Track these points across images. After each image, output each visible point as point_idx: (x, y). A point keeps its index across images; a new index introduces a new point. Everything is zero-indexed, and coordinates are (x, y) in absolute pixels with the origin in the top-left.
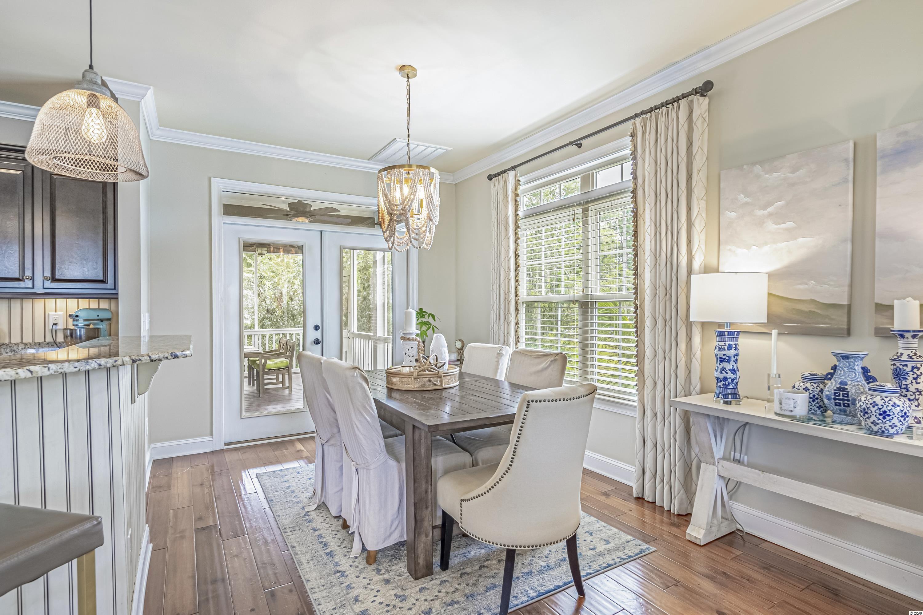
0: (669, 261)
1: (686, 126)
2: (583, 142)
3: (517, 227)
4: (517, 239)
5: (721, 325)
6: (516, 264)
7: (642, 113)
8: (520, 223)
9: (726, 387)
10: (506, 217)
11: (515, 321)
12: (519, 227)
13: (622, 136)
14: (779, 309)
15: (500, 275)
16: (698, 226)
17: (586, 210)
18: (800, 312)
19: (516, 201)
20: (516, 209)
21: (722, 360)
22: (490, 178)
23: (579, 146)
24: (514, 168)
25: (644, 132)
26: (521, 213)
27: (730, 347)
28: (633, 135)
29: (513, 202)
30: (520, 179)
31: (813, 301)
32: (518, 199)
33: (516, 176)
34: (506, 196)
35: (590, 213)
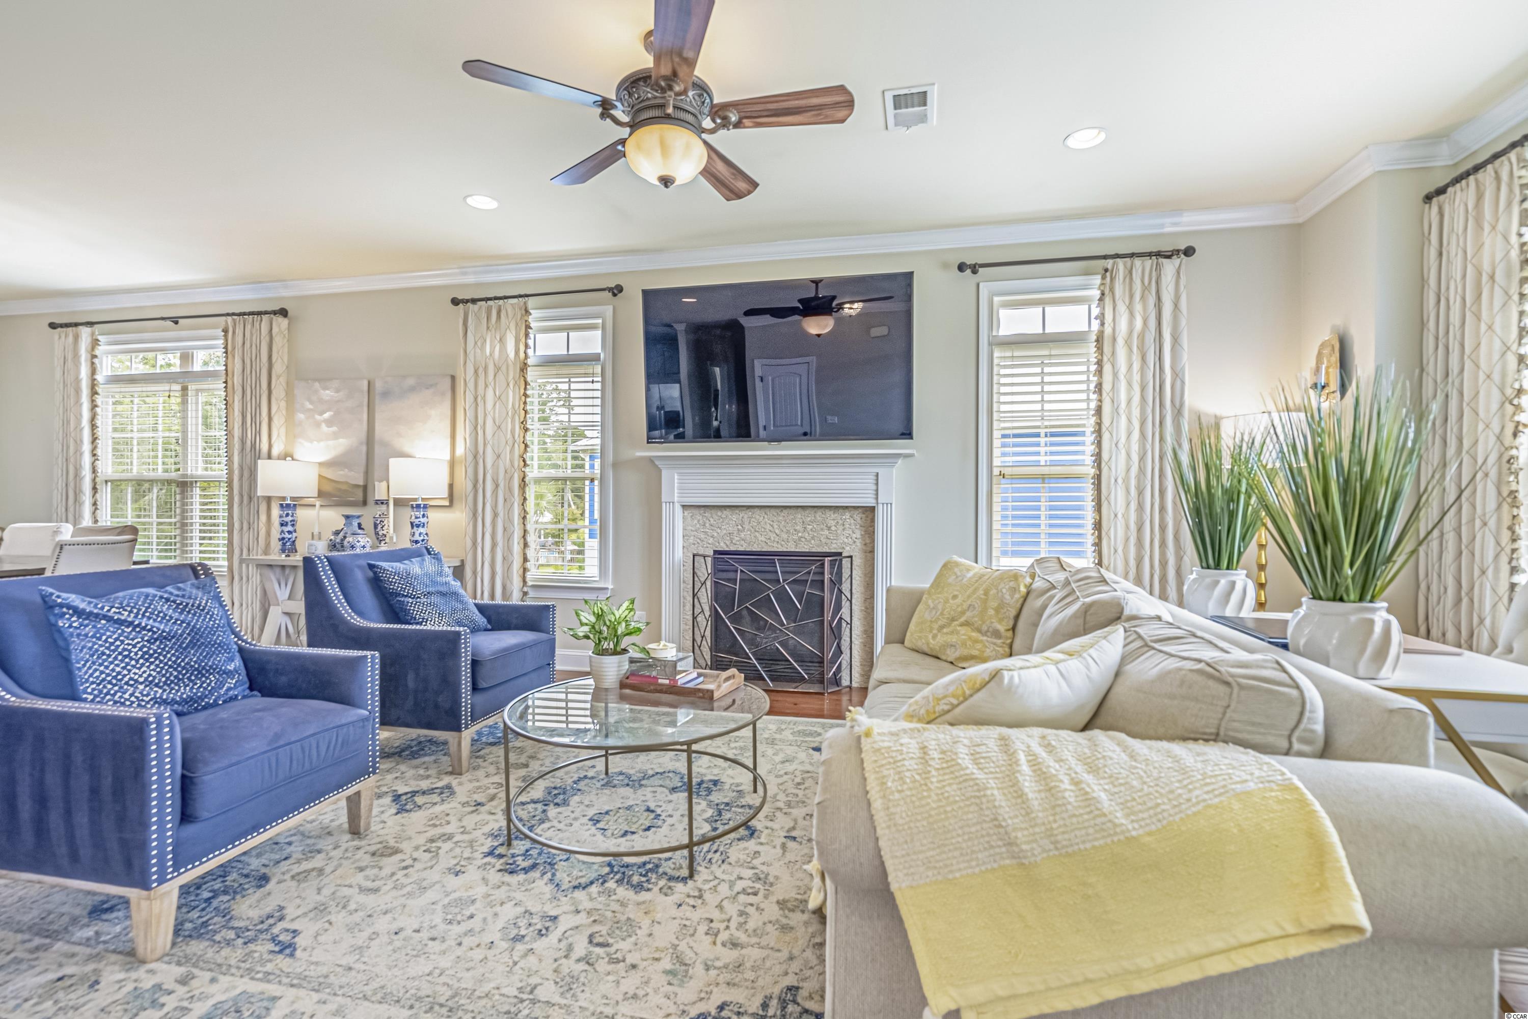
0: (253, 446)
1: (268, 338)
2: (180, 321)
3: (94, 393)
4: (94, 406)
5: (284, 498)
6: (93, 434)
7: (234, 314)
8: (99, 389)
9: (284, 544)
10: (78, 381)
11: (92, 501)
12: (97, 393)
13: (215, 327)
14: (328, 488)
15: (68, 447)
16: (278, 421)
17: (185, 389)
18: (340, 490)
19: (93, 363)
20: (93, 371)
21: (282, 525)
22: (53, 326)
23: (176, 323)
24: (90, 324)
25: (234, 332)
26: (100, 378)
27: (287, 515)
28: (225, 331)
29: (89, 364)
30: (100, 338)
31: (346, 483)
32: (96, 361)
33: (93, 334)
34: (76, 356)
35: (190, 393)
